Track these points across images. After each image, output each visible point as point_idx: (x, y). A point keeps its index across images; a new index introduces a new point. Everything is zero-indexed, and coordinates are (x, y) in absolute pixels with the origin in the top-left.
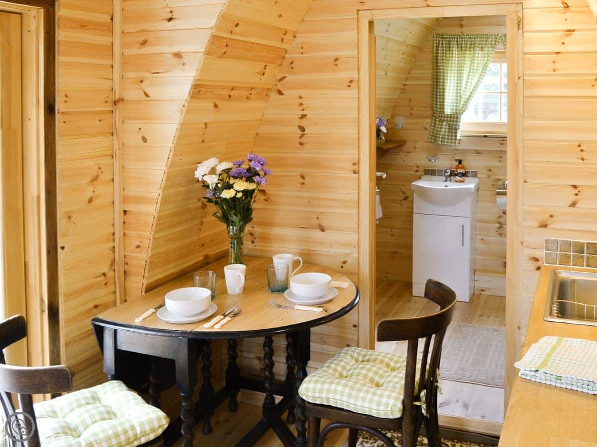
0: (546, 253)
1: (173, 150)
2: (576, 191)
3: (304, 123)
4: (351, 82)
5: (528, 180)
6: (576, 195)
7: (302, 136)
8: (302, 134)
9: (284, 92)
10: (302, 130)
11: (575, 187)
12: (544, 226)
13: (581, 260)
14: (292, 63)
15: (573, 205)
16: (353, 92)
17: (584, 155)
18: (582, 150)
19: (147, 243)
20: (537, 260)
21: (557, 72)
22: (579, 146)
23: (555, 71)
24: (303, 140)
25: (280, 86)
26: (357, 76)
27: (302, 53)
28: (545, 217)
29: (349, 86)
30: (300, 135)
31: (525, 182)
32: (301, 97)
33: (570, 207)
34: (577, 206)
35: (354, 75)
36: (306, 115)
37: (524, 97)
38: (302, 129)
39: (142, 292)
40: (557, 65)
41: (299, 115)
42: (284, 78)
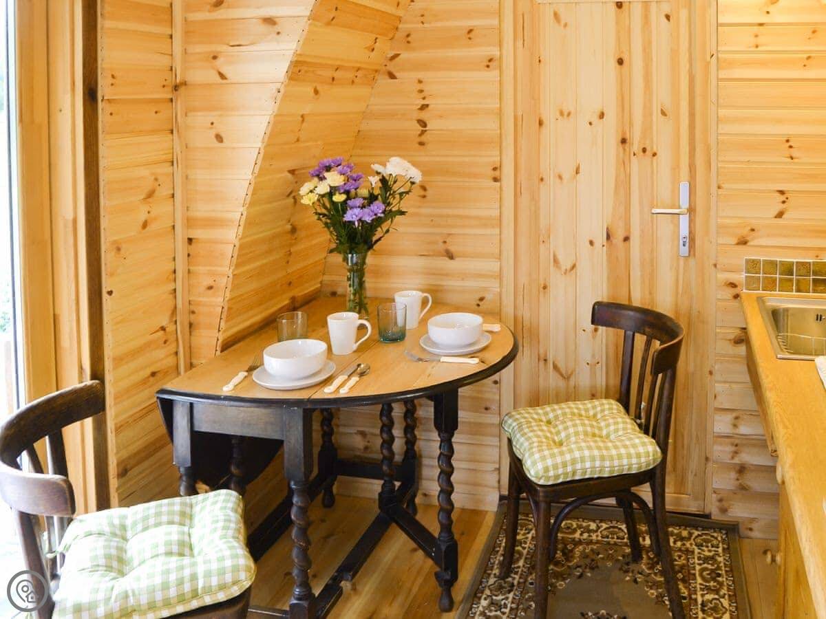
0: (746, 277)
1: (262, 151)
2: (783, 198)
3: (424, 115)
4: (490, 60)
5: (723, 185)
6: (784, 202)
7: (423, 132)
8: (422, 130)
9: (397, 74)
10: (423, 125)
11: (782, 192)
12: (743, 242)
13: (790, 284)
14: (408, 36)
15: (780, 215)
16: (493, 74)
17: (794, 153)
18: (791, 147)
19: (223, 281)
20: (733, 285)
21: (759, 49)
22: (788, 141)
23: (757, 46)
24: (423, 138)
25: (392, 67)
26: (499, 53)
27: (423, 23)
28: (745, 231)
29: (488, 66)
30: (419, 132)
31: (719, 187)
32: (420, 82)
33: (776, 217)
34: (784, 216)
35: (495, 52)
36: (427, 106)
37: (719, 80)
38: (423, 123)
39: (216, 350)
40: (760, 40)
41: (417, 105)
42: (397, 56)
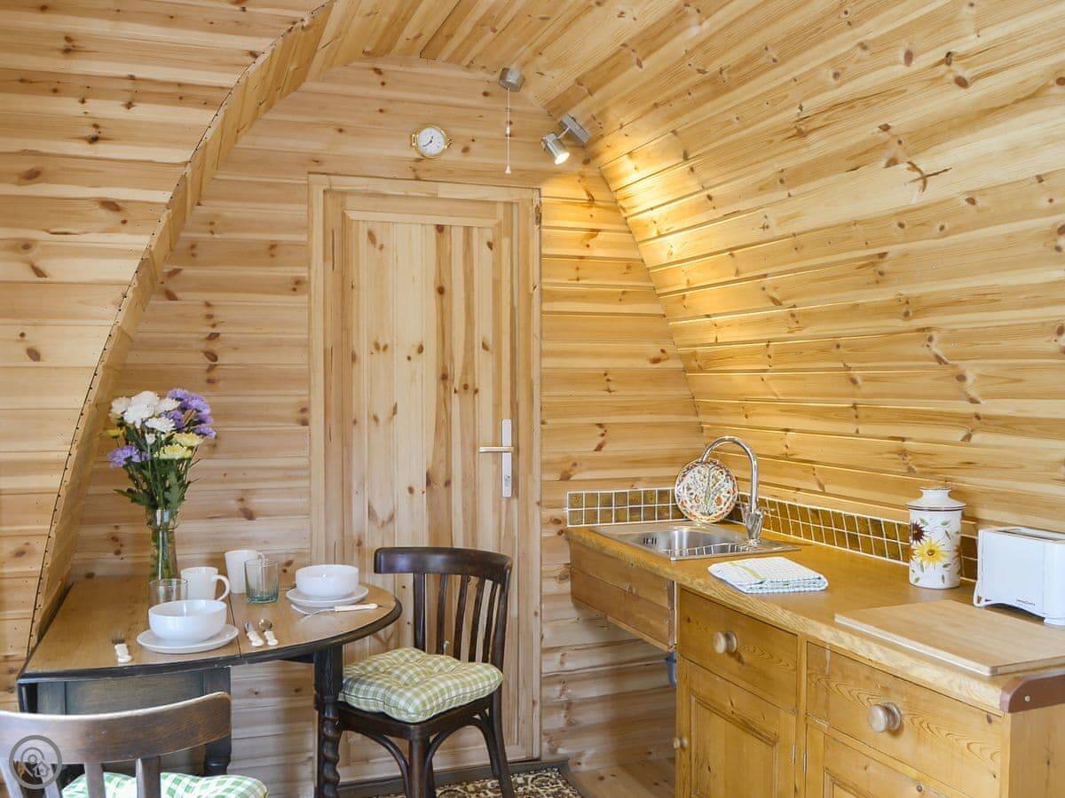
0: (570, 512)
2: (602, 431)
3: (215, 347)
4: (297, 283)
5: (546, 421)
6: (603, 435)
7: (211, 369)
8: (211, 365)
9: (179, 295)
10: (212, 357)
11: (600, 425)
12: (566, 477)
13: (609, 515)
14: (193, 247)
15: (599, 448)
16: (300, 300)
17: (612, 387)
18: (608, 380)
19: (40, 545)
20: (557, 521)
21: (580, 282)
22: (606, 374)
23: (578, 279)
24: (214, 375)
25: (171, 285)
26: (307, 275)
27: (212, 233)
28: (567, 467)
29: (294, 290)
30: (207, 367)
31: (541, 423)
32: (208, 305)
33: (596, 450)
34: (603, 449)
35: (300, 272)
36: (217, 335)
40: (581, 273)
41: (206, 333)
42: (176, 272)
